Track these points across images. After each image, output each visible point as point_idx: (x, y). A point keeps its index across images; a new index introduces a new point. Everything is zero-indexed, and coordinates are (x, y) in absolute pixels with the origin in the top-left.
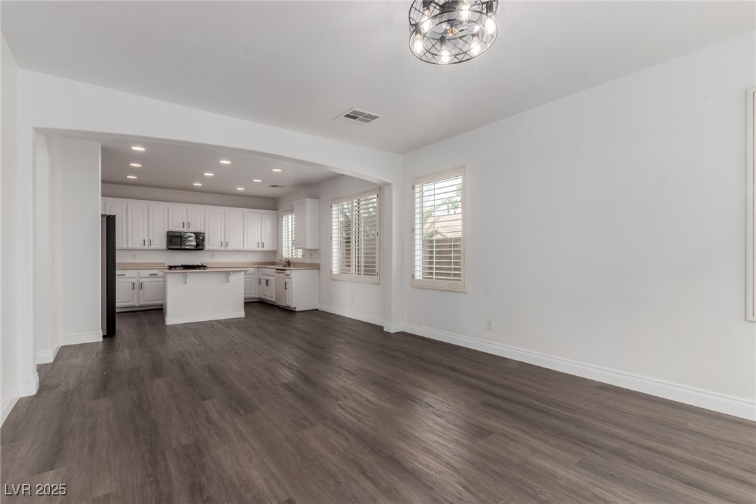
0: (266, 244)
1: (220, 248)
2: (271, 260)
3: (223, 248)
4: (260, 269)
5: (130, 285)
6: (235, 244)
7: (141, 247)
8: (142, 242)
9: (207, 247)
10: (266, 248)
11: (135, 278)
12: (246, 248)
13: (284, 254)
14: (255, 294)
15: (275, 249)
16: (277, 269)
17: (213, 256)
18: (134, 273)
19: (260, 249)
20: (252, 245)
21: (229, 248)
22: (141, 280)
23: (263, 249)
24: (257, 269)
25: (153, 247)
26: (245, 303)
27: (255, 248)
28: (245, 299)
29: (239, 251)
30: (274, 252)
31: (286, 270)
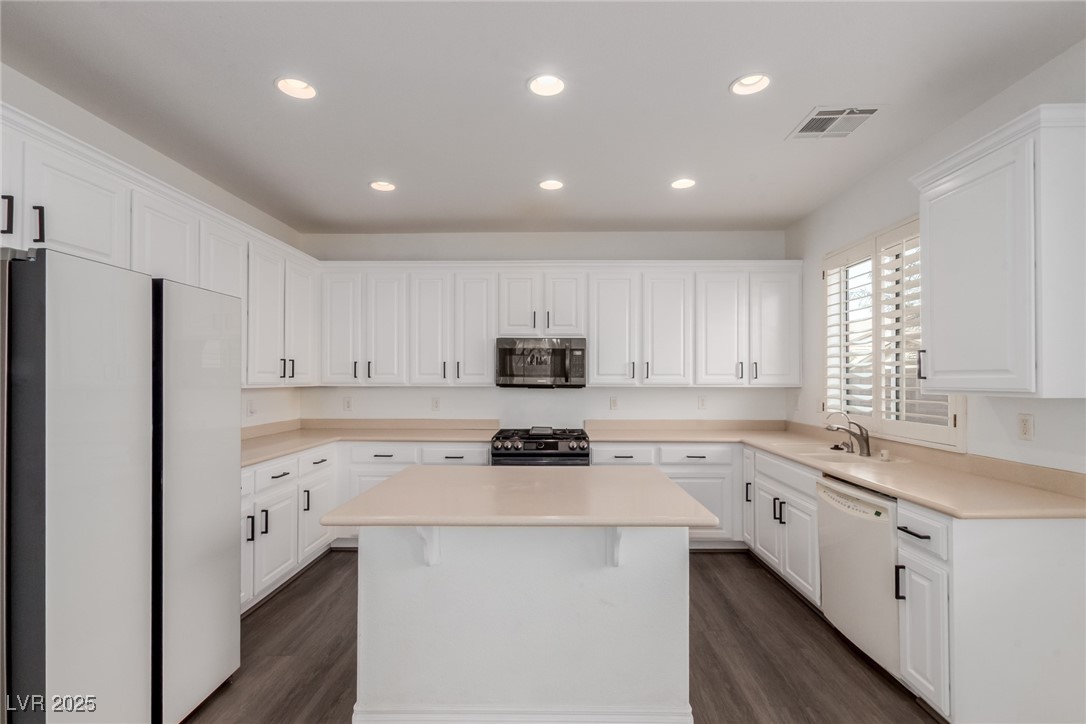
0: (763, 369)
1: (629, 381)
2: (779, 414)
3: (636, 382)
4: (748, 451)
6: (671, 369)
7: (437, 380)
8: (439, 369)
9: (593, 377)
10: (765, 380)
12: (705, 379)
13: (830, 403)
14: (728, 528)
15: (792, 381)
16: (826, 475)
17: (613, 403)
18: (411, 452)
19: (745, 383)
20: (720, 371)
21: (654, 380)
23: (756, 383)
24: (738, 447)
25: (464, 379)
26: (693, 553)
27: (731, 380)
28: (692, 541)
29: (683, 390)
30: (791, 393)
31: (894, 499)
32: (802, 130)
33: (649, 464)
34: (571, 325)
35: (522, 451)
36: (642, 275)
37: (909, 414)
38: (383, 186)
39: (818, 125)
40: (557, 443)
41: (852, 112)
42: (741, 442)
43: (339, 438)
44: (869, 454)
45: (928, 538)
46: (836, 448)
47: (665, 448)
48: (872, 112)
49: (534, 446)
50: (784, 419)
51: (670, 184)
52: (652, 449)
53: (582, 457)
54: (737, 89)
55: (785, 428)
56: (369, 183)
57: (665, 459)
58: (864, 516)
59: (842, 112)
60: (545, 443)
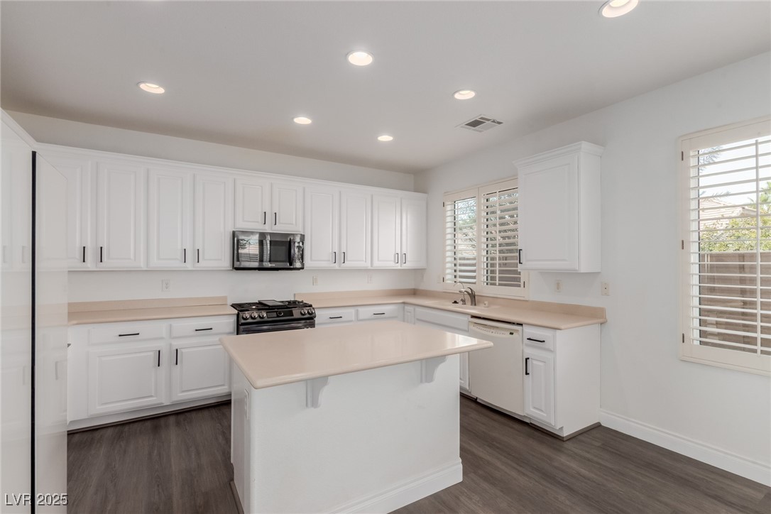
0: (409, 258)
1: (332, 265)
3: (336, 266)
5: (152, 357)
6: (358, 257)
7: (178, 264)
8: (180, 255)
10: (408, 265)
11: (162, 338)
12: (377, 264)
13: (448, 277)
15: (421, 265)
17: (314, 281)
18: (160, 328)
19: (398, 266)
21: (349, 264)
22: (177, 344)
23: (405, 266)
24: (402, 307)
25: (203, 264)
27: (391, 265)
29: (366, 270)
30: (418, 272)
31: (521, 325)
32: (467, 125)
33: (351, 321)
34: (292, 224)
35: (266, 319)
36: (340, 192)
37: (501, 282)
38: (153, 88)
39: (475, 124)
40: (291, 311)
41: (494, 121)
42: (404, 303)
43: (75, 322)
44: (475, 305)
45: (544, 341)
46: (455, 302)
47: (360, 309)
48: (499, 123)
49: (275, 315)
50: (413, 287)
51: (377, 137)
52: (352, 310)
53: (309, 321)
54: (457, 96)
55: (415, 293)
56: (138, 83)
57: (361, 317)
58: (503, 336)
59: (488, 120)
60: (283, 312)
